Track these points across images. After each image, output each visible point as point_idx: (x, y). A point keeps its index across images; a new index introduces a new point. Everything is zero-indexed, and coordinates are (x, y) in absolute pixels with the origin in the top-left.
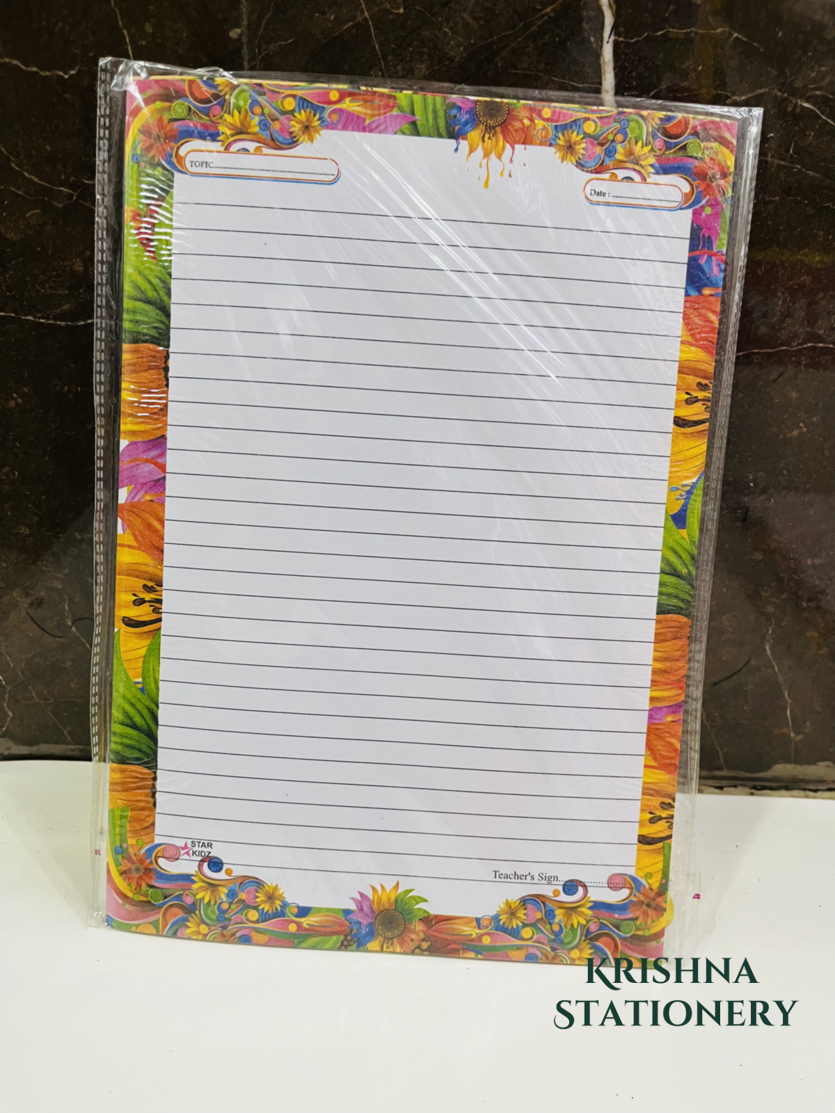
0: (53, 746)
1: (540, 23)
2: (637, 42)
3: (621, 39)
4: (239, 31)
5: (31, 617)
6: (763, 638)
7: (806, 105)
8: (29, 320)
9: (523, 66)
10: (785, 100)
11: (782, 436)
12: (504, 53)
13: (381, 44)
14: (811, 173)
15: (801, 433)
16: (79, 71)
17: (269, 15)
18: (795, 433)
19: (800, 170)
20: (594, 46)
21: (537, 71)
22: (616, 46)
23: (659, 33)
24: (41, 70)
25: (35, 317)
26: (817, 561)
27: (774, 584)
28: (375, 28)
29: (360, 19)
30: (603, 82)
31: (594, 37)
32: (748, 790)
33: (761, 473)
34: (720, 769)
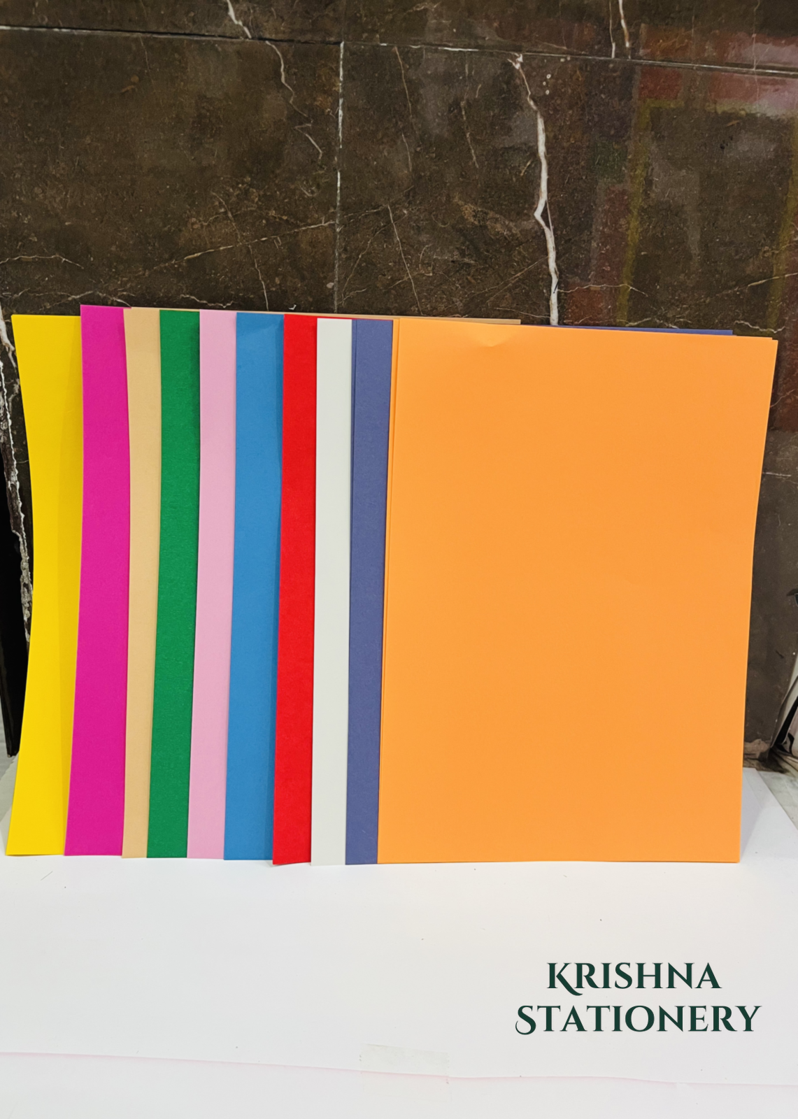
1: (513, 282)
2: (572, 292)
3: (562, 291)
4: (332, 284)
9: (503, 305)
12: (492, 299)
13: (418, 293)
17: (351, 275)
20: (546, 295)
21: (511, 308)
22: (559, 294)
23: (585, 287)
28: (415, 284)
29: (406, 279)
30: (551, 315)
31: (546, 289)
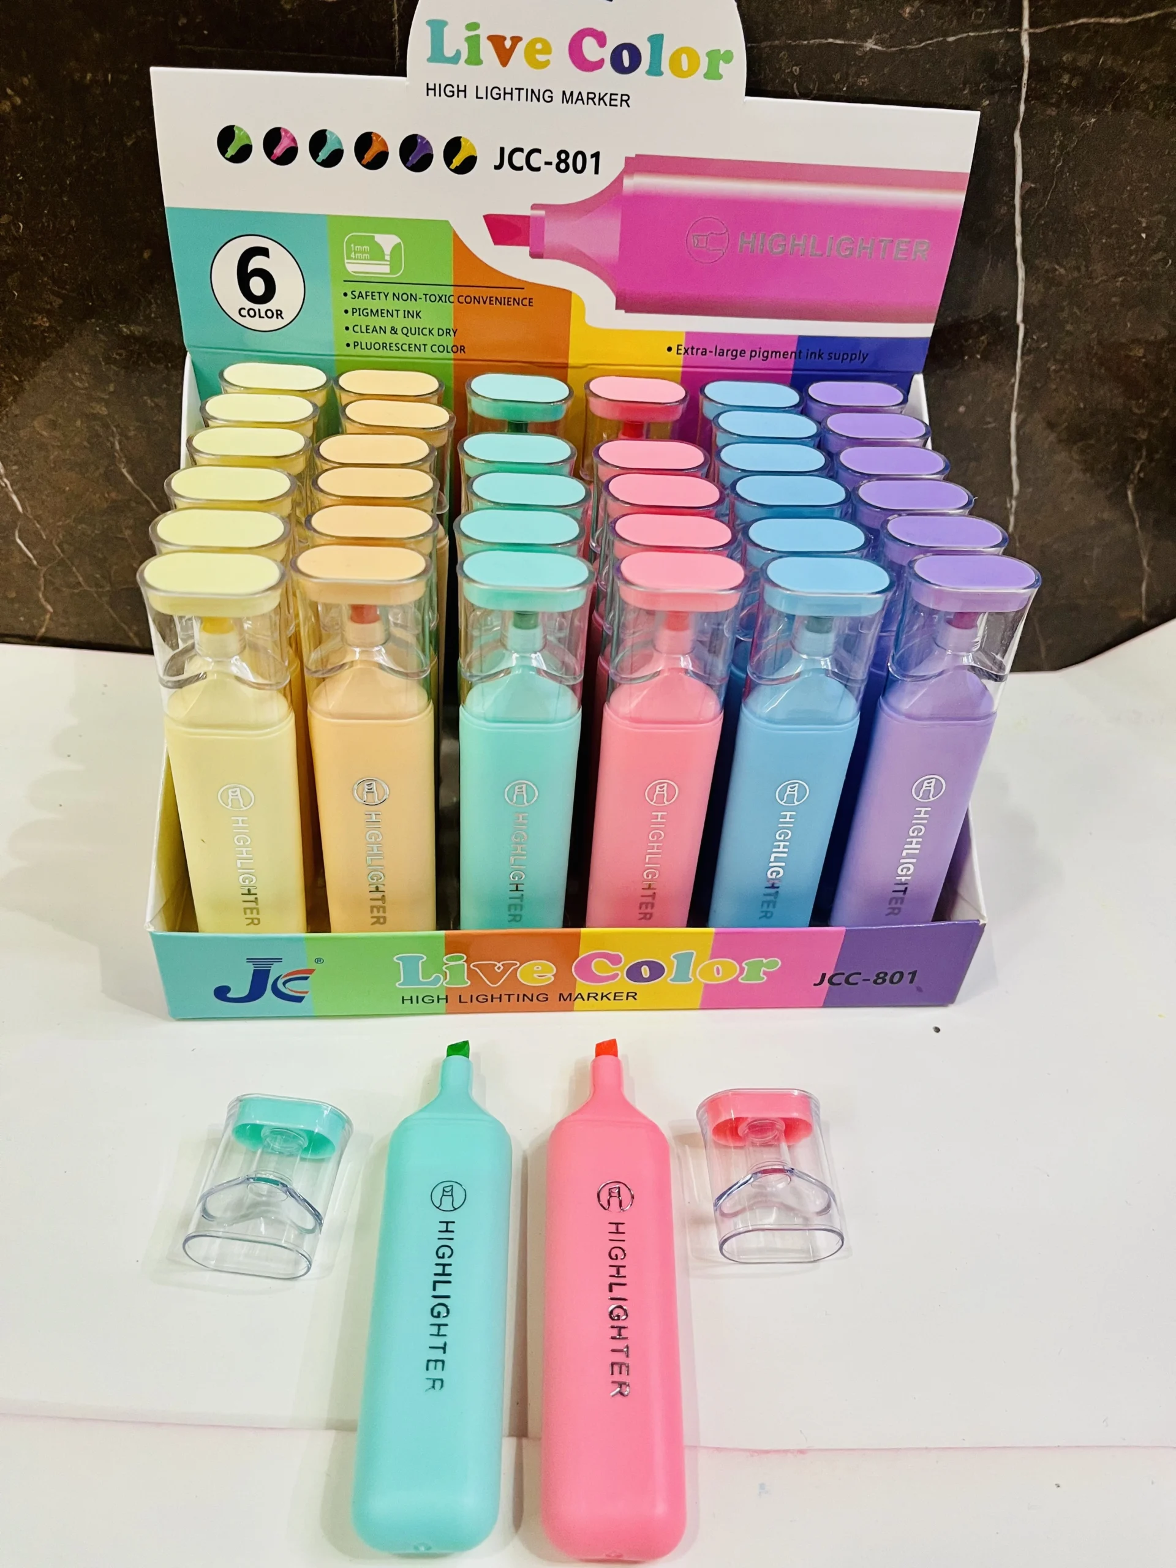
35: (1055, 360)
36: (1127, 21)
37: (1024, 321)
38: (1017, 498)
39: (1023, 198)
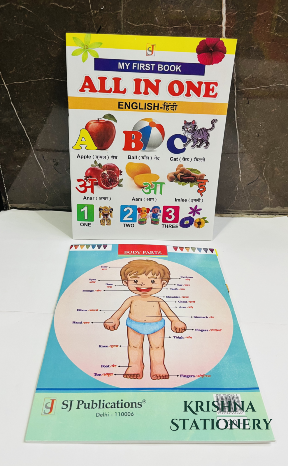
0: (60, 206)
5: (55, 168)
6: (262, 171)
7: (279, 16)
8: (58, 80)
10: (273, 15)
11: (269, 111)
14: (280, 35)
15: (275, 110)
16: (74, 7)
18: (273, 110)
19: (277, 34)
24: (64, 6)
25: (59, 79)
26: (278, 148)
27: (265, 155)
32: (257, 215)
33: (263, 122)
34: (249, 209)
35: (246, 148)
36: (254, 89)
37: (239, 141)
38: (241, 175)
39: (237, 120)
